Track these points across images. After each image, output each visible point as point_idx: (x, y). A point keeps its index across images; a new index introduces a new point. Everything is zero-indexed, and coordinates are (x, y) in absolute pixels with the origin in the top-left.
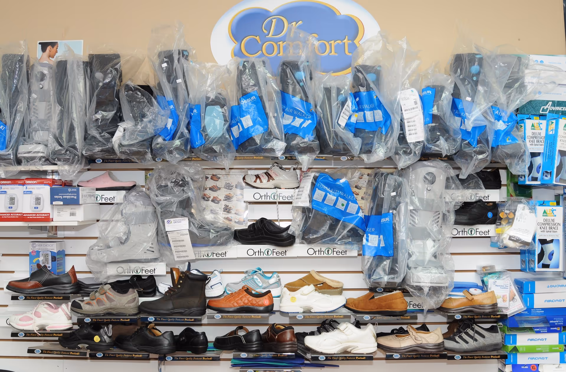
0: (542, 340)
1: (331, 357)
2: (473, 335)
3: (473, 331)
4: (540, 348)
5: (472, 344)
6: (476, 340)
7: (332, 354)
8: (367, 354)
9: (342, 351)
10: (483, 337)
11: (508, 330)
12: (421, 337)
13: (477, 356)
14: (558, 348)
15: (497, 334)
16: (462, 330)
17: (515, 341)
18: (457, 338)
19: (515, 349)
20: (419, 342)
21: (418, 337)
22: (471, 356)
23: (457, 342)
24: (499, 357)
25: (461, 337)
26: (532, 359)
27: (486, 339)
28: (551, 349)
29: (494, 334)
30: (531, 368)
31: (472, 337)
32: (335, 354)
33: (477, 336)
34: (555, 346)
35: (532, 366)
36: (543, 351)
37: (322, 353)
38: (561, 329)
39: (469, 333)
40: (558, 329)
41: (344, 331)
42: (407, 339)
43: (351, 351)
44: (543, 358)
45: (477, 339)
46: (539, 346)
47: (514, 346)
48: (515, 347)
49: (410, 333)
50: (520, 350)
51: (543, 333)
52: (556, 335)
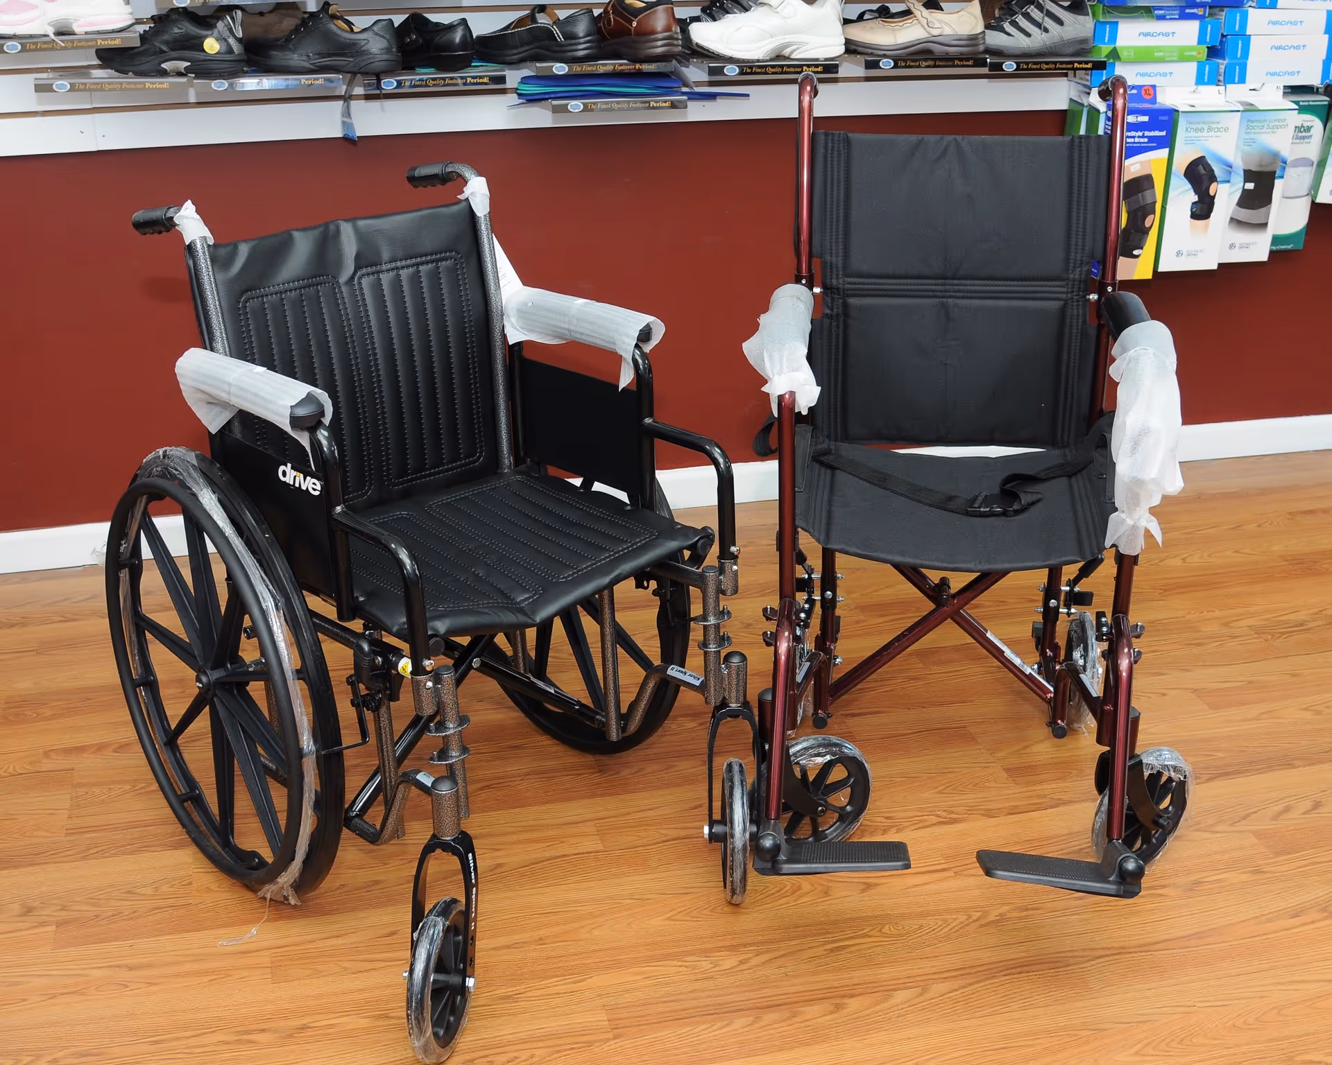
0: (1167, 35)
1: (751, 68)
2: (1040, 21)
3: (1042, 12)
4: (1161, 51)
5: (1037, 40)
6: (1046, 30)
7: (753, 61)
8: (826, 60)
9: (773, 55)
10: (1060, 22)
11: (1104, 13)
12: (940, 21)
13: (1047, 63)
14: (1194, 53)
15: (1087, 17)
16: (1016, 9)
17: (1113, 38)
18: (1007, 27)
19: (1114, 54)
20: (935, 32)
21: (934, 21)
22: (1035, 63)
23: (1009, 34)
24: (1089, 66)
25: (1014, 24)
26: (1143, 75)
27: (1066, 28)
28: (1182, 56)
29: (1081, 18)
30: (1143, 92)
31: (1039, 25)
32: (758, 61)
33: (1049, 23)
34: (1191, 48)
35: (1145, 88)
36: (1167, 59)
37: (731, 60)
38: (1205, 12)
39: (1032, 14)
40: (1200, 12)
41: (778, 10)
42: (909, 27)
43: (792, 52)
44: (1165, 75)
45: (1048, 26)
46: (1158, 49)
47: (1112, 46)
48: (1115, 48)
49: (917, 13)
50: (1123, 55)
51: (1171, 19)
52: (1194, 26)
